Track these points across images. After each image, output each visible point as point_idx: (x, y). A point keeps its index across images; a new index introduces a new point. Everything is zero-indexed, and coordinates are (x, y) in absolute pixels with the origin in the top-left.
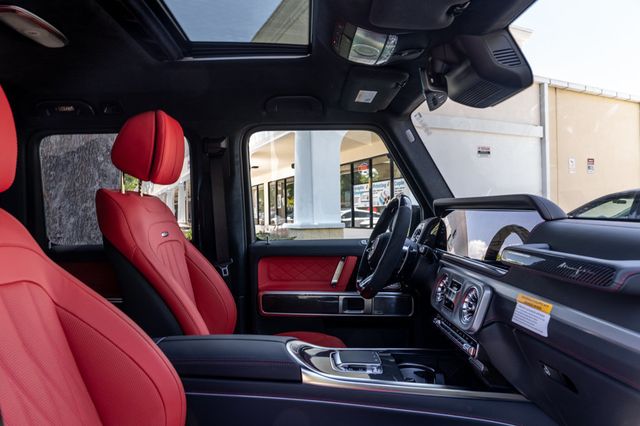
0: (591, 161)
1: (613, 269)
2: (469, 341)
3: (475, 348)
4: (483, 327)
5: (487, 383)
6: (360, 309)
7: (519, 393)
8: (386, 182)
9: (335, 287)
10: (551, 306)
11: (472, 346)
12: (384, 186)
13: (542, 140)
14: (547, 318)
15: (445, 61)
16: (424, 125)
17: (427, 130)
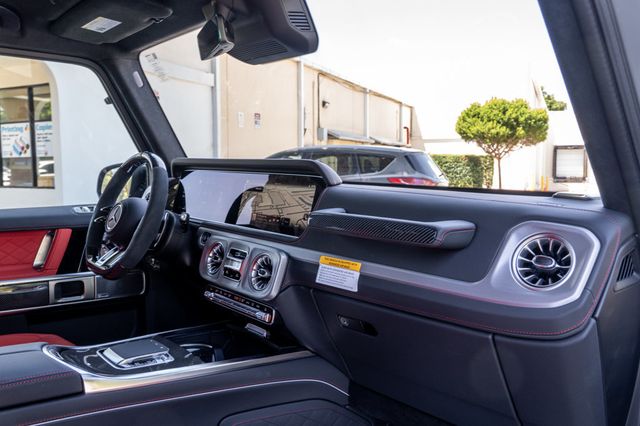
0: (257, 116)
1: (435, 229)
2: (262, 309)
3: (272, 314)
4: (280, 292)
5: (276, 346)
6: (80, 295)
7: (306, 349)
8: (24, 125)
9: (40, 270)
10: (359, 265)
11: (266, 312)
12: (21, 130)
13: (213, 89)
14: (357, 275)
15: (232, 9)
16: (158, 69)
17: (162, 76)
